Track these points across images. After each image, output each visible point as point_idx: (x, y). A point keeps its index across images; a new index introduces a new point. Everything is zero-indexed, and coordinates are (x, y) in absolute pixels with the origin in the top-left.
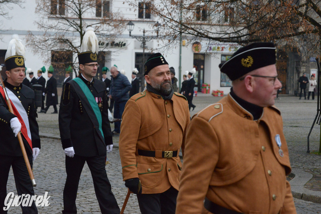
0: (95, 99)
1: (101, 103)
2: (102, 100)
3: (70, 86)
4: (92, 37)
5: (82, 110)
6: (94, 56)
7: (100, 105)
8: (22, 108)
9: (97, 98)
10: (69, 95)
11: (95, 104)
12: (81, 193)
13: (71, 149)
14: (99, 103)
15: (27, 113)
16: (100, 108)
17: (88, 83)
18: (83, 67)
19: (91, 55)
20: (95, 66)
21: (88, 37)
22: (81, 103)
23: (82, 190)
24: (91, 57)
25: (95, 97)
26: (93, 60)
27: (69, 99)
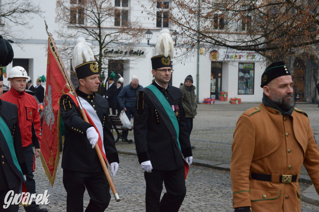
0: (172, 107)
1: (178, 112)
2: (178, 108)
3: (144, 94)
4: (165, 39)
5: (159, 120)
6: (166, 60)
7: (177, 113)
8: (97, 119)
9: (173, 106)
10: (143, 104)
11: (172, 113)
13: (148, 163)
14: (175, 111)
15: (102, 124)
16: (177, 117)
17: (163, 90)
18: (155, 73)
19: (163, 59)
20: (167, 71)
21: (161, 39)
22: (157, 112)
24: (163, 61)
25: (171, 105)
26: (165, 64)
27: (143, 108)
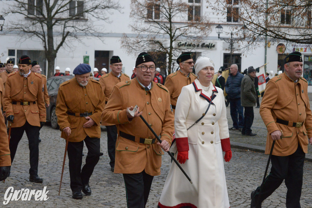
12: (161, 182)
23: (162, 179)
